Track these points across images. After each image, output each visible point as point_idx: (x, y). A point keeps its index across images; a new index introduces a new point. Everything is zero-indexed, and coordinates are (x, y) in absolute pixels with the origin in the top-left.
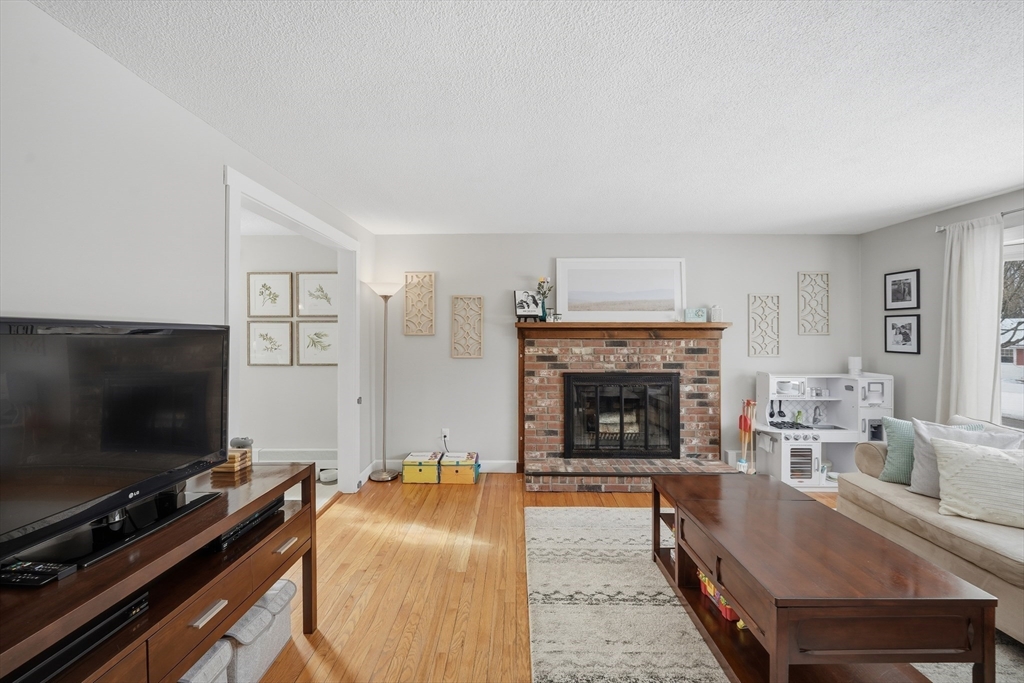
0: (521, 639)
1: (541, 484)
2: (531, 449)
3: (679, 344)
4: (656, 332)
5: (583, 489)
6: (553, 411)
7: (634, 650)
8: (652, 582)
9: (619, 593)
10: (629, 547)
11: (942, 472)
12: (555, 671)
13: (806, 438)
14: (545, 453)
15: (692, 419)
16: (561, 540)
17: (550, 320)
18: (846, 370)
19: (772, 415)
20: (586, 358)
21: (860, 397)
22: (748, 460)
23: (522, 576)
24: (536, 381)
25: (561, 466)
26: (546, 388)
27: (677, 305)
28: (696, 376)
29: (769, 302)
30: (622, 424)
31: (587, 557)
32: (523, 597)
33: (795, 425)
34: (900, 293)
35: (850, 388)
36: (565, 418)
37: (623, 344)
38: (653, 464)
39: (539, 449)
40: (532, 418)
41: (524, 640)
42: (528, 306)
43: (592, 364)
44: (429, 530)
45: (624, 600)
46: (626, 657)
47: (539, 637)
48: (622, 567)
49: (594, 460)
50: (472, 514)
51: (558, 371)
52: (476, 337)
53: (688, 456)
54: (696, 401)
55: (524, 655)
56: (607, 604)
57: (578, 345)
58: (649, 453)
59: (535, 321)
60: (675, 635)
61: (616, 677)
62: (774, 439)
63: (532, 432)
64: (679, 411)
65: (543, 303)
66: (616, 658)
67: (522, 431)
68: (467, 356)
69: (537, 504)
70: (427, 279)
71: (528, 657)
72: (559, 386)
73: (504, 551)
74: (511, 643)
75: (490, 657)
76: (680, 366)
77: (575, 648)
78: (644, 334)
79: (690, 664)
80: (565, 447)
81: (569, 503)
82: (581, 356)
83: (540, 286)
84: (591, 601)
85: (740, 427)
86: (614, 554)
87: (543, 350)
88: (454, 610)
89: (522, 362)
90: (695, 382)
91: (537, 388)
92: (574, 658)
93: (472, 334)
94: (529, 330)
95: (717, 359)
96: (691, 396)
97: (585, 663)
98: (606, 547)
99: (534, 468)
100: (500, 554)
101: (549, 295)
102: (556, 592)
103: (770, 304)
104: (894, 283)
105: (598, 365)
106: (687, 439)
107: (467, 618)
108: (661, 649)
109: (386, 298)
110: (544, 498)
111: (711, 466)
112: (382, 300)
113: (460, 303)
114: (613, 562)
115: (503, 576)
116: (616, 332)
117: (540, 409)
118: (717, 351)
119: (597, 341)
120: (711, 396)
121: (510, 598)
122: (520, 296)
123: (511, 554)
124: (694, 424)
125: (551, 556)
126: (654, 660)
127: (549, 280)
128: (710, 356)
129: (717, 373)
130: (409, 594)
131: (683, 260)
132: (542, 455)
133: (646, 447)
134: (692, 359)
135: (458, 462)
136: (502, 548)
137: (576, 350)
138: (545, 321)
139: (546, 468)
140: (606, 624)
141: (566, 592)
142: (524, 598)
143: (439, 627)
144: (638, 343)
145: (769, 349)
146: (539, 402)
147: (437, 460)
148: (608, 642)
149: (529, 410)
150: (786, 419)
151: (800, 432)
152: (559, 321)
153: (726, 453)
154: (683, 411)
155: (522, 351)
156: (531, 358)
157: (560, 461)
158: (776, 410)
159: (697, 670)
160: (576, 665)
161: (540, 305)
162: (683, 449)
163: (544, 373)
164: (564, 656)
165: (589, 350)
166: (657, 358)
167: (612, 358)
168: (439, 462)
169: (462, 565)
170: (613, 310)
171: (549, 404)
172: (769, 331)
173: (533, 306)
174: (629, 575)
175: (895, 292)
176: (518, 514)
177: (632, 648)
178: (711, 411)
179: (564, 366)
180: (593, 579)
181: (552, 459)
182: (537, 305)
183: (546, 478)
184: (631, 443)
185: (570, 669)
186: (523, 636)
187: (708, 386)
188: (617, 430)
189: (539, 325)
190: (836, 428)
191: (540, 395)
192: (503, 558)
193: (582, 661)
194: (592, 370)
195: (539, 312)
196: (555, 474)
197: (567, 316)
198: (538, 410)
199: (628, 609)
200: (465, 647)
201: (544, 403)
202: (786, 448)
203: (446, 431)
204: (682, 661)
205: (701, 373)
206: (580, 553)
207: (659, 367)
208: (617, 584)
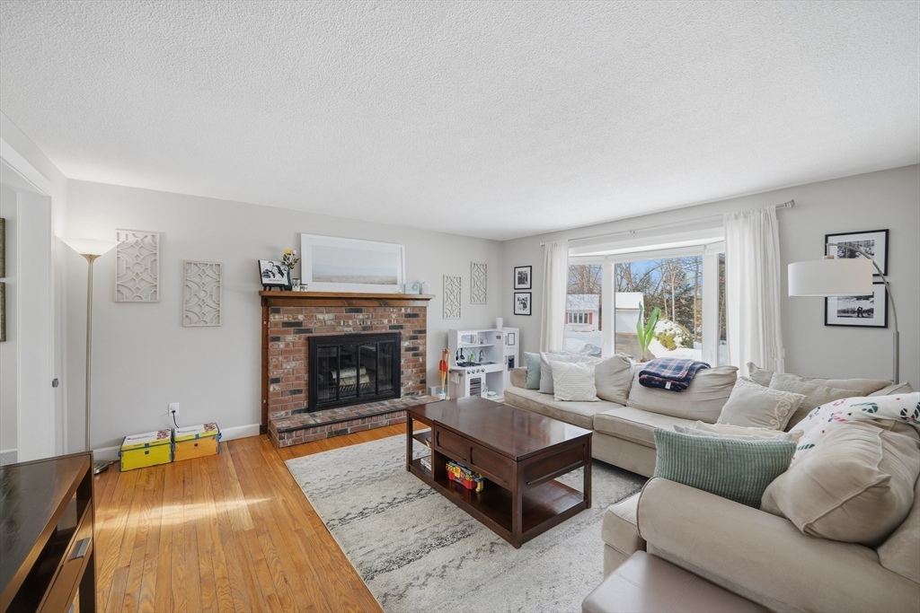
0: (335, 556)
1: (294, 438)
2: (276, 409)
3: (401, 310)
4: (383, 301)
5: (332, 435)
6: (298, 372)
7: (421, 529)
8: (413, 485)
9: (395, 499)
10: (387, 467)
11: (554, 379)
12: (375, 564)
13: (478, 371)
14: (290, 411)
15: (408, 367)
16: (332, 477)
17: (296, 289)
18: (494, 326)
19: (457, 359)
20: (329, 323)
21: (504, 342)
22: (446, 391)
23: (312, 514)
24: (282, 345)
25: (308, 419)
26: (291, 352)
27: (399, 281)
28: (412, 334)
29: (455, 281)
30: (358, 377)
31: (359, 482)
32: (321, 528)
33: (471, 364)
34: (522, 280)
35: (499, 337)
36: (309, 377)
37: (359, 311)
38: (384, 405)
39: (284, 408)
40: (277, 381)
41: (339, 555)
42: (274, 275)
43: (334, 328)
44: (188, 506)
45: (400, 502)
46: (418, 535)
47: (351, 549)
48: (389, 481)
49: (335, 410)
50: (231, 480)
51: (303, 335)
52: (214, 305)
53: (407, 394)
54: (411, 353)
55: (345, 564)
56: (390, 509)
57: (321, 312)
58: (378, 397)
59: (281, 290)
60: (441, 511)
61: (418, 549)
62: (460, 375)
63: (277, 394)
64: (400, 361)
65: (288, 274)
66: (412, 538)
67: (265, 393)
68: (203, 324)
69: (294, 455)
70: (149, 239)
71: (349, 565)
72: (304, 349)
73: (283, 500)
74: (329, 562)
75: (317, 578)
76: (401, 327)
77: (381, 544)
78: (376, 303)
79: (457, 523)
80: (309, 403)
81: (324, 449)
82: (325, 322)
83: (286, 258)
84: (377, 510)
85: (441, 369)
86: (379, 475)
87: (288, 317)
88: (261, 560)
89: (265, 329)
90: (411, 339)
91: (283, 352)
92: (384, 550)
93: (209, 302)
94: (273, 299)
95: (425, 321)
96: (408, 349)
97: (394, 550)
98: (371, 472)
99: (284, 426)
100: (281, 504)
101: (296, 266)
102: (348, 515)
103: (456, 283)
104: (519, 273)
105: (338, 329)
106: (406, 382)
107: (278, 561)
108: (437, 522)
109: (91, 258)
110: (299, 450)
111: (422, 399)
112: (86, 261)
113: (194, 269)
114: (381, 480)
115: (293, 518)
116: (354, 301)
117: (286, 371)
118: (425, 315)
119: (338, 309)
120: (421, 348)
121: (309, 532)
122: (265, 266)
123: (292, 500)
124: (410, 371)
125: (329, 491)
126: (436, 530)
127: (295, 252)
128: (420, 319)
129: (424, 332)
130: (202, 566)
131: (403, 246)
132: (287, 413)
133: (377, 392)
134: (409, 321)
135: (197, 435)
136: (280, 499)
137: (320, 316)
138: (291, 289)
139: (295, 423)
140: (396, 520)
141: (355, 512)
142: (323, 528)
143: (254, 578)
144: (371, 310)
145: (455, 314)
146: (284, 365)
147: (169, 438)
148: (402, 531)
149: (273, 374)
150: (465, 361)
151: (475, 368)
152: (306, 290)
153: (430, 389)
154: (403, 361)
155: (266, 317)
156: (276, 324)
157: (306, 416)
158: (459, 355)
159: (462, 525)
160: (388, 554)
161: (286, 275)
162: (402, 390)
163: (290, 338)
164: (377, 552)
165: (331, 316)
166: (384, 322)
167: (350, 323)
168: (173, 439)
169: (248, 524)
170: (351, 282)
171: (293, 367)
172: (455, 301)
173: (278, 276)
174: (396, 485)
175: (519, 279)
176: (281, 469)
177: (420, 528)
178: (421, 360)
179: (309, 331)
180: (372, 496)
181: (298, 415)
182: (282, 275)
183: (298, 432)
184: (365, 391)
185: (385, 558)
186: (336, 554)
187: (419, 341)
188: (353, 382)
189: (286, 293)
190: (491, 363)
191: (285, 358)
192: (286, 506)
193: (391, 549)
194: (334, 334)
195: (284, 281)
196: (307, 427)
197: (312, 286)
198: (284, 372)
199: (407, 507)
200: (290, 582)
201: (289, 366)
202: (468, 378)
203: (176, 406)
204: (452, 523)
205: (415, 332)
206: (352, 482)
207: (386, 329)
208: (391, 494)
